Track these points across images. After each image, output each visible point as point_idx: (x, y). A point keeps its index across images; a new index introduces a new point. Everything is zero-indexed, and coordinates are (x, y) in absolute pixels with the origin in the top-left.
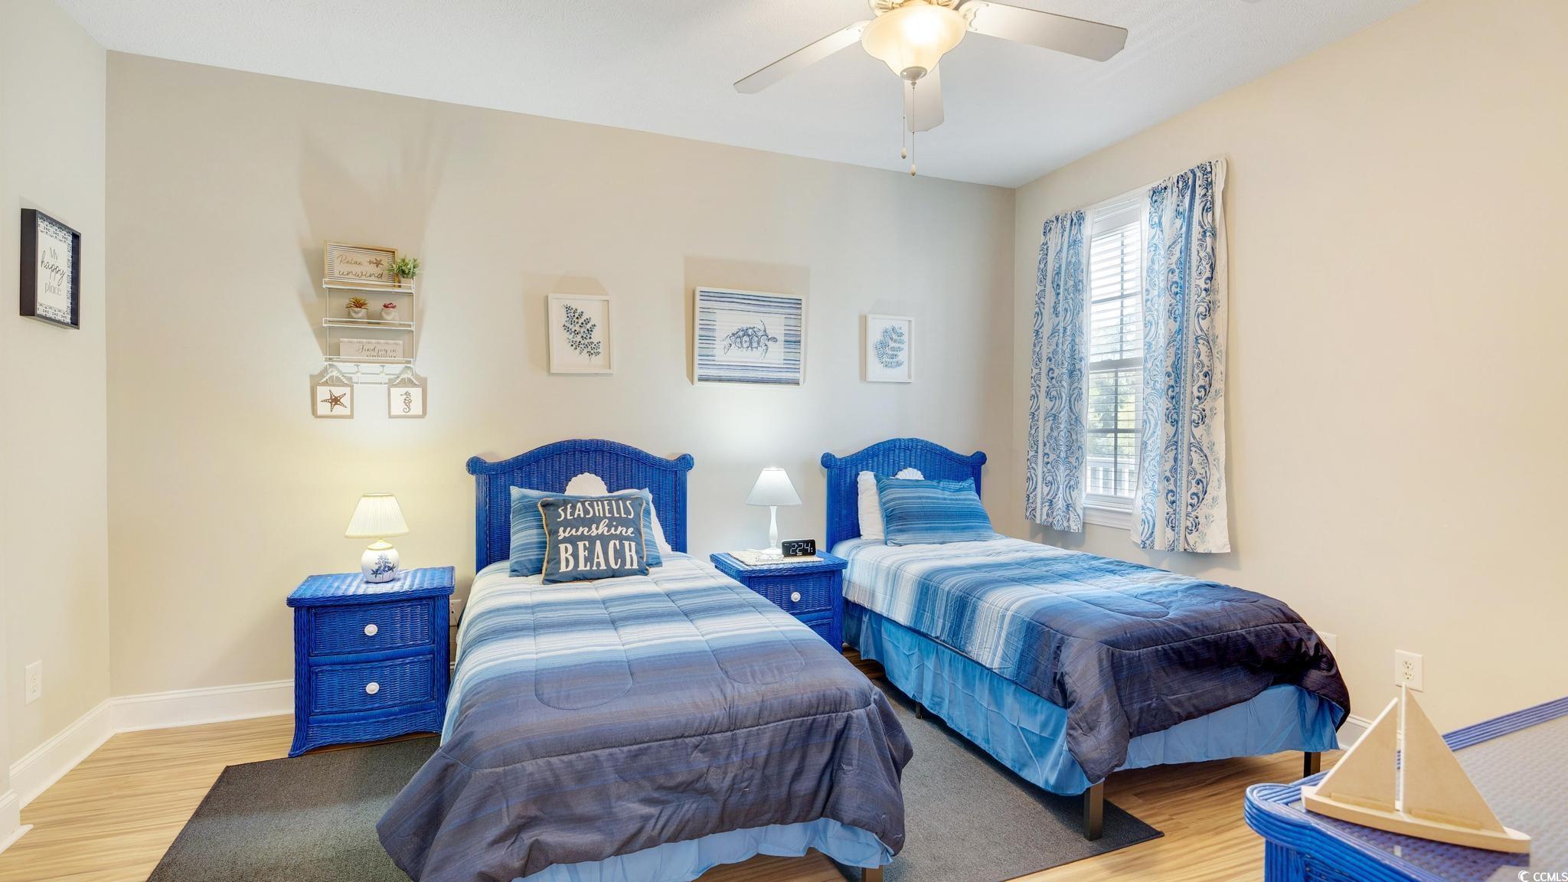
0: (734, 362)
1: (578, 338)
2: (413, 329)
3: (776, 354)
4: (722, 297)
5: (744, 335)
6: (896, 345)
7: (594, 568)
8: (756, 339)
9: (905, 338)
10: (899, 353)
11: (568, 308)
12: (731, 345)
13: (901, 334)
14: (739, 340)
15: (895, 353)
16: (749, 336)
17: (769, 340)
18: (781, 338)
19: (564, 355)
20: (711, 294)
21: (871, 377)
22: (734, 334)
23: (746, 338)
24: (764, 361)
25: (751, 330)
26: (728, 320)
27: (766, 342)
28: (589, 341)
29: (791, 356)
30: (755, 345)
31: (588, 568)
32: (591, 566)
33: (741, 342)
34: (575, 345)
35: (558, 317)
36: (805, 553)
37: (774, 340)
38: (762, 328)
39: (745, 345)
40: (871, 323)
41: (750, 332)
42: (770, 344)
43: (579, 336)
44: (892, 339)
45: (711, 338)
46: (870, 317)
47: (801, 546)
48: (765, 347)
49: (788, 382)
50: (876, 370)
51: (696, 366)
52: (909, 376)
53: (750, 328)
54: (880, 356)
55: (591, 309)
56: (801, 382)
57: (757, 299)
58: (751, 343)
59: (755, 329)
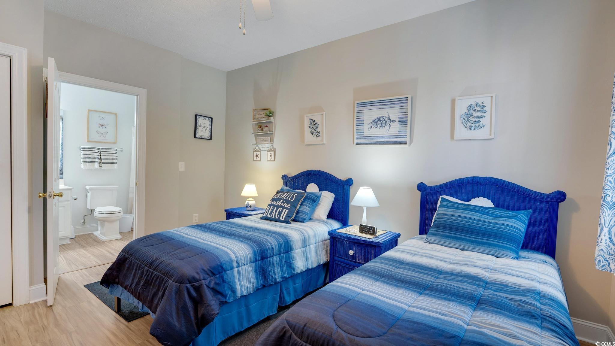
0: (374, 135)
1: (313, 131)
2: (273, 133)
3: (394, 129)
4: (367, 104)
5: (378, 121)
6: (479, 114)
7: (271, 217)
8: (384, 122)
9: (487, 109)
10: (481, 120)
11: (310, 119)
12: (372, 126)
13: (484, 107)
14: (376, 124)
15: (477, 120)
16: (381, 121)
17: (391, 122)
18: (397, 120)
19: (309, 138)
20: (362, 104)
21: (457, 136)
22: (373, 121)
23: (379, 122)
24: (390, 133)
25: (382, 118)
26: (370, 115)
27: (390, 123)
28: (317, 131)
29: (403, 129)
30: (384, 125)
31: (269, 216)
32: (270, 216)
33: (377, 125)
34: (312, 133)
35: (307, 123)
36: (369, 233)
37: (394, 121)
38: (387, 116)
39: (379, 126)
40: (458, 103)
41: (381, 119)
42: (392, 124)
43: (313, 130)
44: (475, 111)
45: (362, 125)
46: (457, 99)
47: (368, 229)
48: (389, 126)
49: (400, 143)
50: (461, 131)
51: (355, 138)
52: (490, 135)
53: (381, 117)
54: (465, 124)
55: (317, 118)
56: (408, 143)
57: (384, 101)
58: (382, 124)
59: (384, 117)
